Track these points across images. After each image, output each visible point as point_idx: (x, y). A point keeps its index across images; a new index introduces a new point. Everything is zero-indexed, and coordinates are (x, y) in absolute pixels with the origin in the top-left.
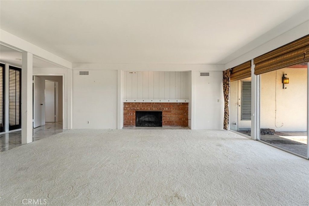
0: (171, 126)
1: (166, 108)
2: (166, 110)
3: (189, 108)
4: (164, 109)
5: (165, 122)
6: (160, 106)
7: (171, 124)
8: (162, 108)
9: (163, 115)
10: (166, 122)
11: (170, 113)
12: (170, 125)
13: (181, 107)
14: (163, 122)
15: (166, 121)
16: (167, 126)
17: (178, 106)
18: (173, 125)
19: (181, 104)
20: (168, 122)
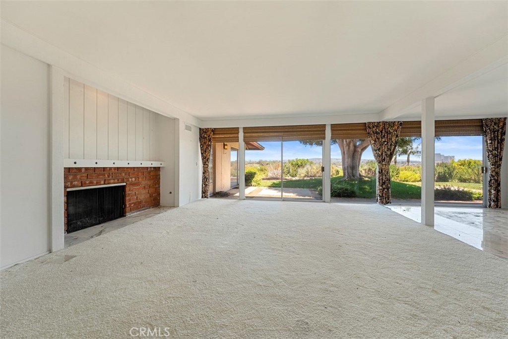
0: (139, 211)
1: (131, 178)
2: (132, 180)
3: (161, 176)
4: (129, 181)
5: (130, 204)
6: (124, 174)
7: (139, 206)
8: (126, 179)
9: (127, 193)
10: (133, 205)
11: (138, 187)
12: (139, 208)
13: (152, 174)
14: (128, 206)
15: (132, 203)
16: (134, 213)
17: (149, 172)
18: (143, 207)
19: (152, 169)
20: (135, 204)
